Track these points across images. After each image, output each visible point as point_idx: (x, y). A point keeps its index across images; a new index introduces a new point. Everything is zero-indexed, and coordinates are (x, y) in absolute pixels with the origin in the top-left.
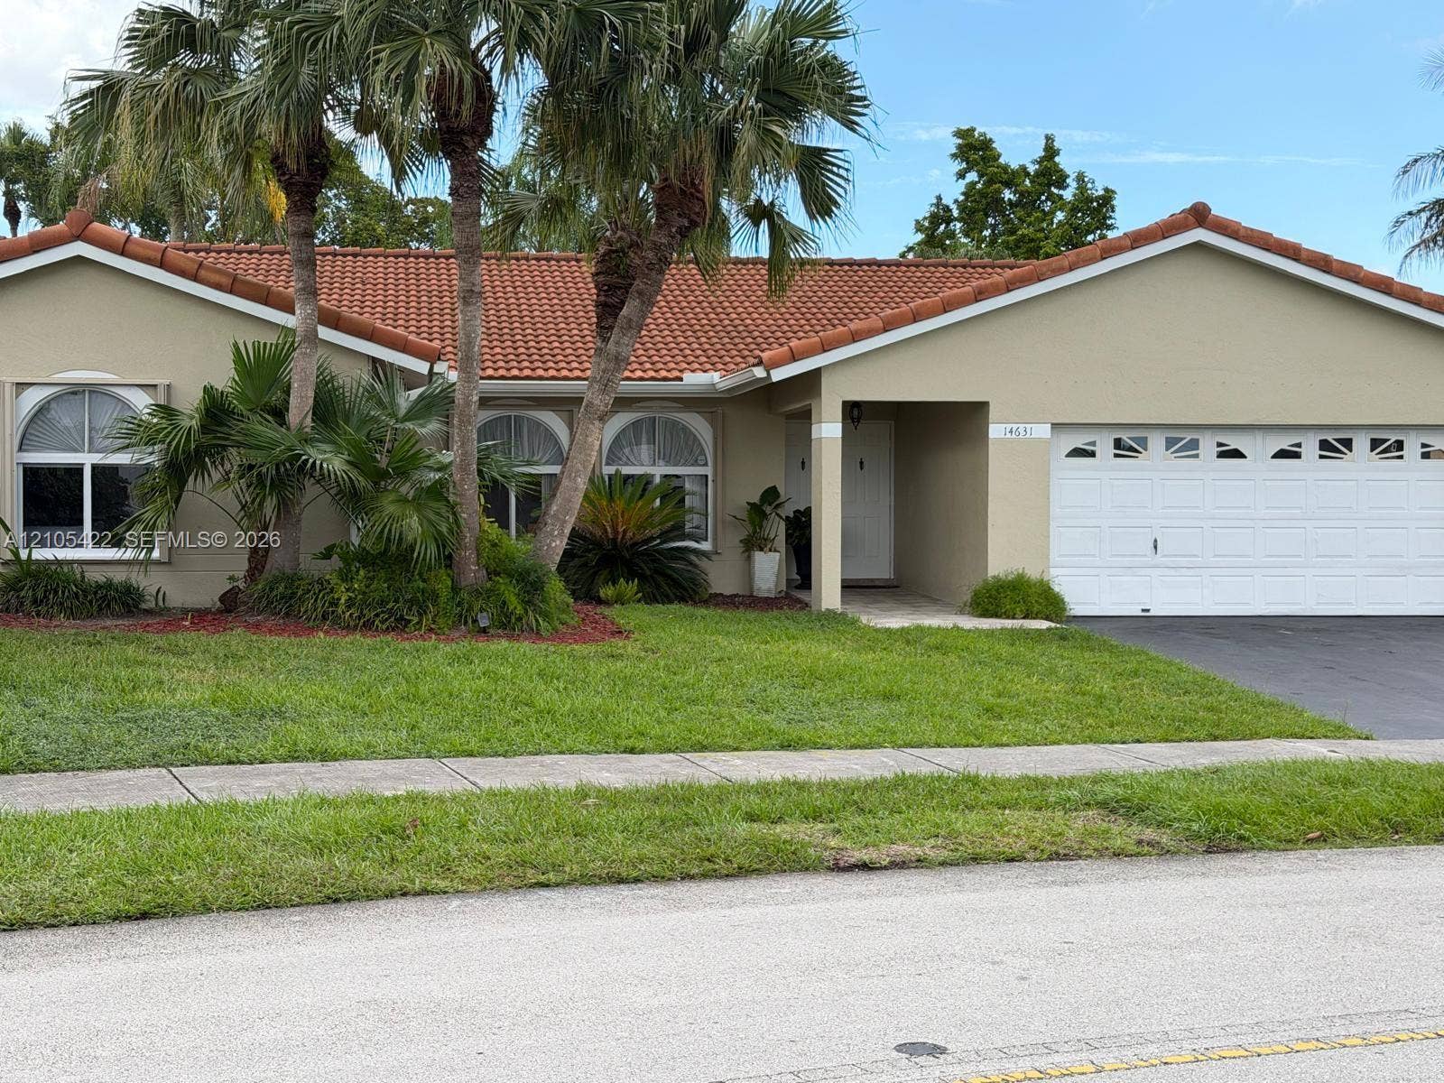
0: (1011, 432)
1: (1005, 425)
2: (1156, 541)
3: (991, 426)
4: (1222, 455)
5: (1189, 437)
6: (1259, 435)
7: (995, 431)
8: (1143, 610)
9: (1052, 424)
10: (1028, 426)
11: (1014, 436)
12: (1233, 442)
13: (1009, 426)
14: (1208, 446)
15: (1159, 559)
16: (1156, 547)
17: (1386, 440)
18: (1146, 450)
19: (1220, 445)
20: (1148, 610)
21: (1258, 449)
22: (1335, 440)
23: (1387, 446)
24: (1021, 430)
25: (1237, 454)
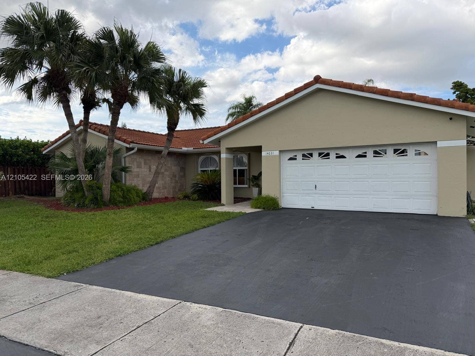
0: (267, 154)
1: (266, 152)
2: (316, 186)
3: (262, 152)
4: (337, 157)
5: (326, 152)
6: (351, 150)
7: (264, 154)
8: (312, 207)
9: (279, 151)
10: (272, 152)
11: (268, 155)
12: (341, 153)
13: (267, 152)
14: (333, 155)
15: (317, 191)
16: (316, 187)
17: (401, 149)
18: (312, 157)
19: (337, 154)
20: (313, 207)
21: (351, 155)
22: (379, 150)
23: (401, 152)
24: (270, 153)
25: (343, 157)
